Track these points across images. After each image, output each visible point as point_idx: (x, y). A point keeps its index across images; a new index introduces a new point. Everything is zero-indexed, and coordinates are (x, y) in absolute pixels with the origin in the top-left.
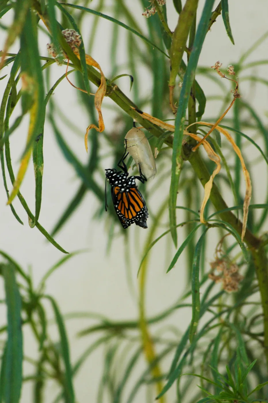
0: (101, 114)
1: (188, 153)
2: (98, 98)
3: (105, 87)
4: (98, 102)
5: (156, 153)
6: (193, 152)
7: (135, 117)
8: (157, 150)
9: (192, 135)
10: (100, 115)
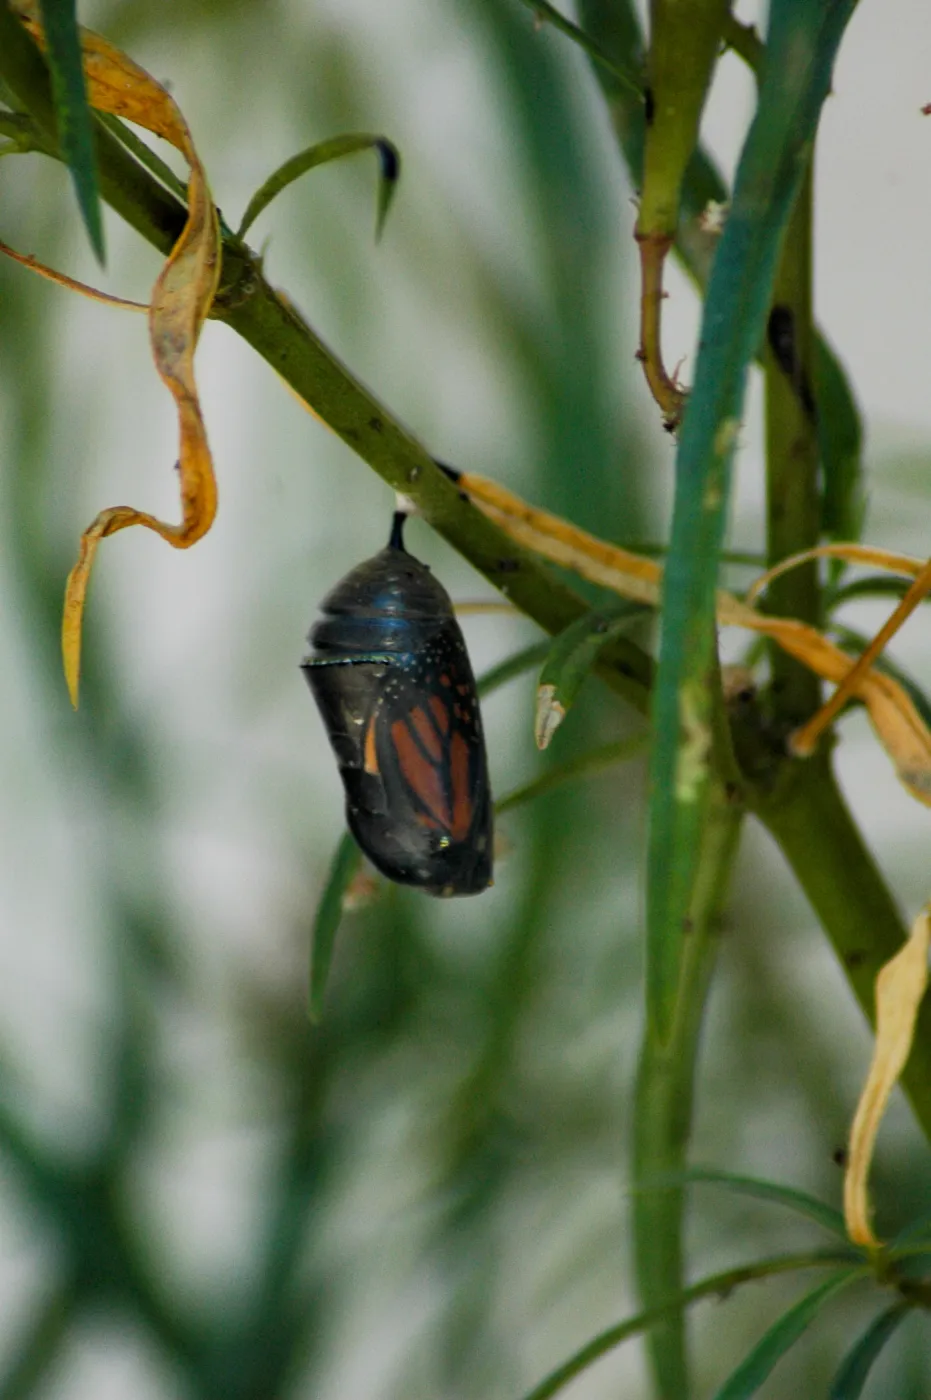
0: (198, 414)
1: (763, 762)
2: (174, 312)
3: (212, 245)
4: (173, 341)
5: (547, 718)
6: (797, 761)
7: (408, 478)
8: (554, 699)
9: (791, 632)
10: (192, 417)
